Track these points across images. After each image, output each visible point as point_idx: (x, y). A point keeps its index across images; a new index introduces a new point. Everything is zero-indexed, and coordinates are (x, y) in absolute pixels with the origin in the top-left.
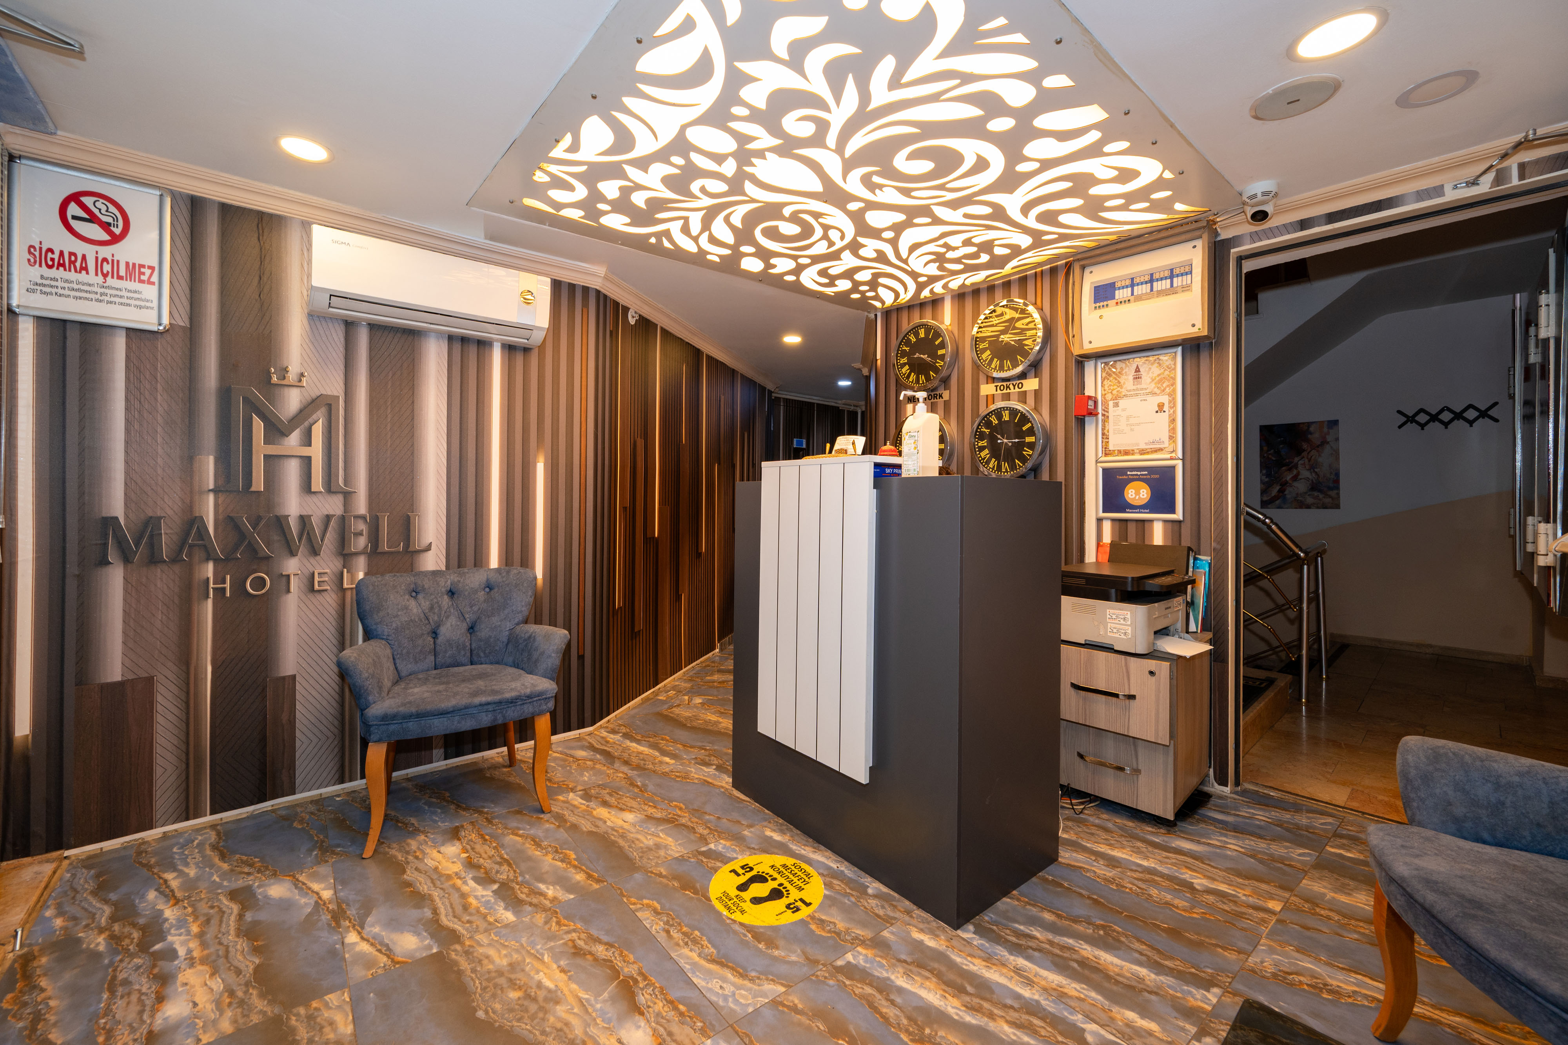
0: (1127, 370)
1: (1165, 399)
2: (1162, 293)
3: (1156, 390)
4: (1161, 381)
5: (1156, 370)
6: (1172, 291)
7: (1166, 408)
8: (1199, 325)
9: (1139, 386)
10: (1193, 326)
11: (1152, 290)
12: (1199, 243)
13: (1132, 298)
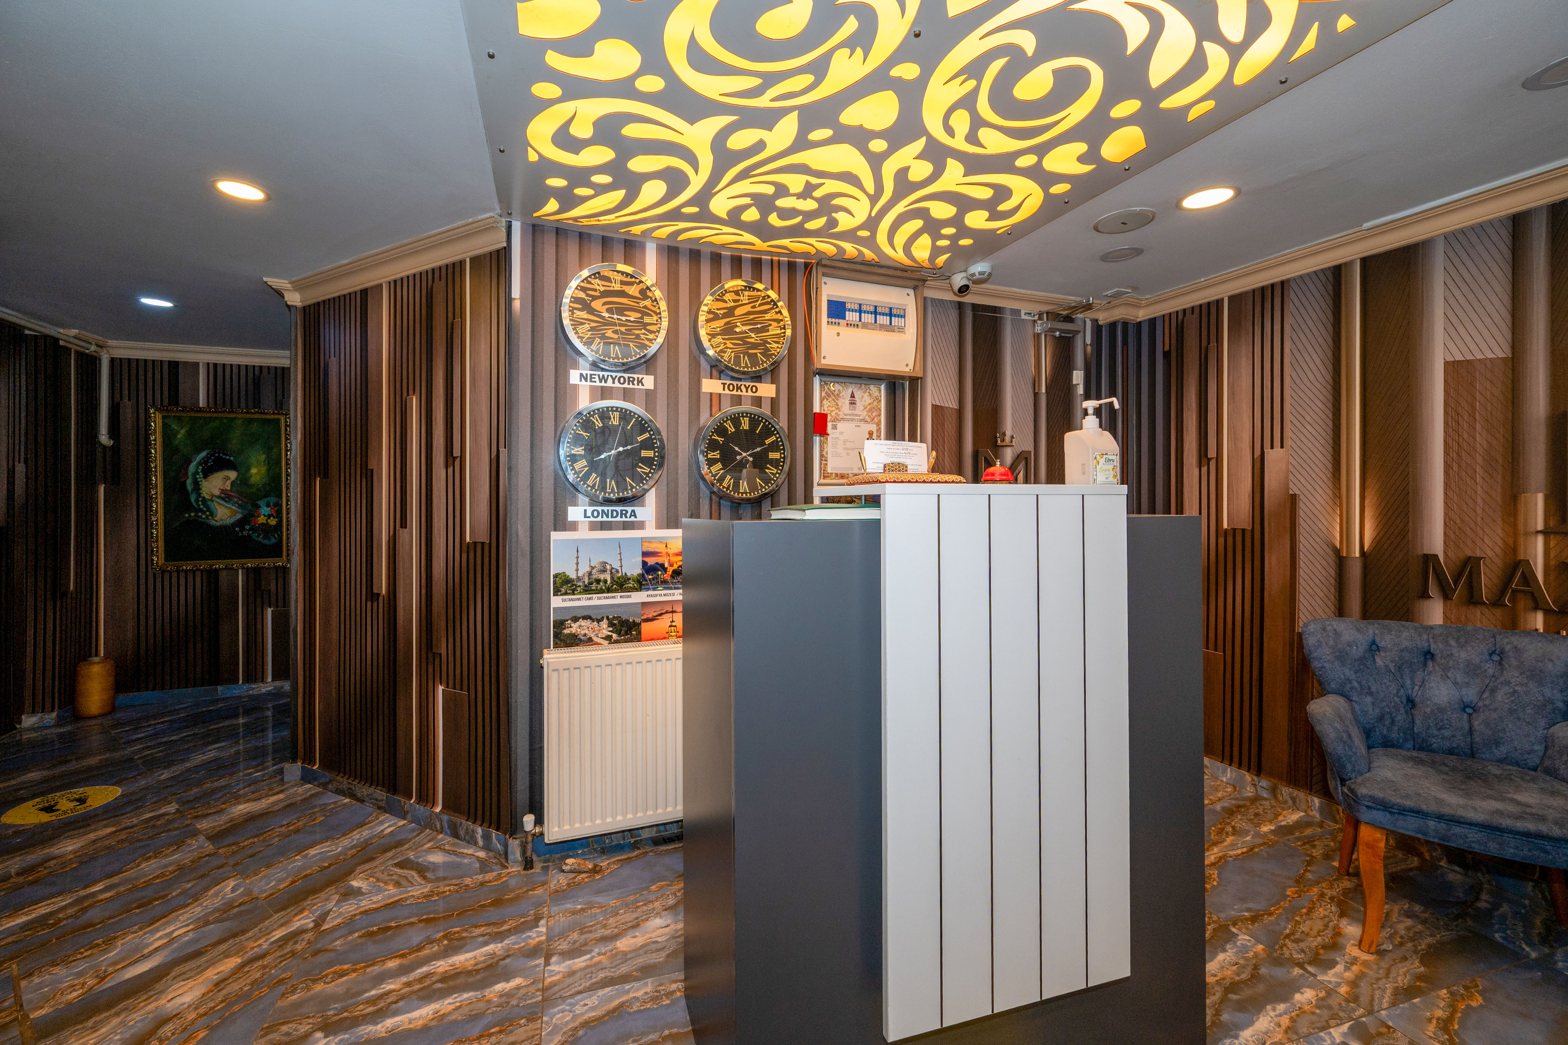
0: (844, 393)
1: (873, 428)
2: (882, 327)
3: (867, 418)
4: (870, 410)
5: (866, 399)
8: (911, 367)
9: (854, 412)
10: (907, 365)
11: (876, 322)
12: (911, 292)
13: (860, 324)
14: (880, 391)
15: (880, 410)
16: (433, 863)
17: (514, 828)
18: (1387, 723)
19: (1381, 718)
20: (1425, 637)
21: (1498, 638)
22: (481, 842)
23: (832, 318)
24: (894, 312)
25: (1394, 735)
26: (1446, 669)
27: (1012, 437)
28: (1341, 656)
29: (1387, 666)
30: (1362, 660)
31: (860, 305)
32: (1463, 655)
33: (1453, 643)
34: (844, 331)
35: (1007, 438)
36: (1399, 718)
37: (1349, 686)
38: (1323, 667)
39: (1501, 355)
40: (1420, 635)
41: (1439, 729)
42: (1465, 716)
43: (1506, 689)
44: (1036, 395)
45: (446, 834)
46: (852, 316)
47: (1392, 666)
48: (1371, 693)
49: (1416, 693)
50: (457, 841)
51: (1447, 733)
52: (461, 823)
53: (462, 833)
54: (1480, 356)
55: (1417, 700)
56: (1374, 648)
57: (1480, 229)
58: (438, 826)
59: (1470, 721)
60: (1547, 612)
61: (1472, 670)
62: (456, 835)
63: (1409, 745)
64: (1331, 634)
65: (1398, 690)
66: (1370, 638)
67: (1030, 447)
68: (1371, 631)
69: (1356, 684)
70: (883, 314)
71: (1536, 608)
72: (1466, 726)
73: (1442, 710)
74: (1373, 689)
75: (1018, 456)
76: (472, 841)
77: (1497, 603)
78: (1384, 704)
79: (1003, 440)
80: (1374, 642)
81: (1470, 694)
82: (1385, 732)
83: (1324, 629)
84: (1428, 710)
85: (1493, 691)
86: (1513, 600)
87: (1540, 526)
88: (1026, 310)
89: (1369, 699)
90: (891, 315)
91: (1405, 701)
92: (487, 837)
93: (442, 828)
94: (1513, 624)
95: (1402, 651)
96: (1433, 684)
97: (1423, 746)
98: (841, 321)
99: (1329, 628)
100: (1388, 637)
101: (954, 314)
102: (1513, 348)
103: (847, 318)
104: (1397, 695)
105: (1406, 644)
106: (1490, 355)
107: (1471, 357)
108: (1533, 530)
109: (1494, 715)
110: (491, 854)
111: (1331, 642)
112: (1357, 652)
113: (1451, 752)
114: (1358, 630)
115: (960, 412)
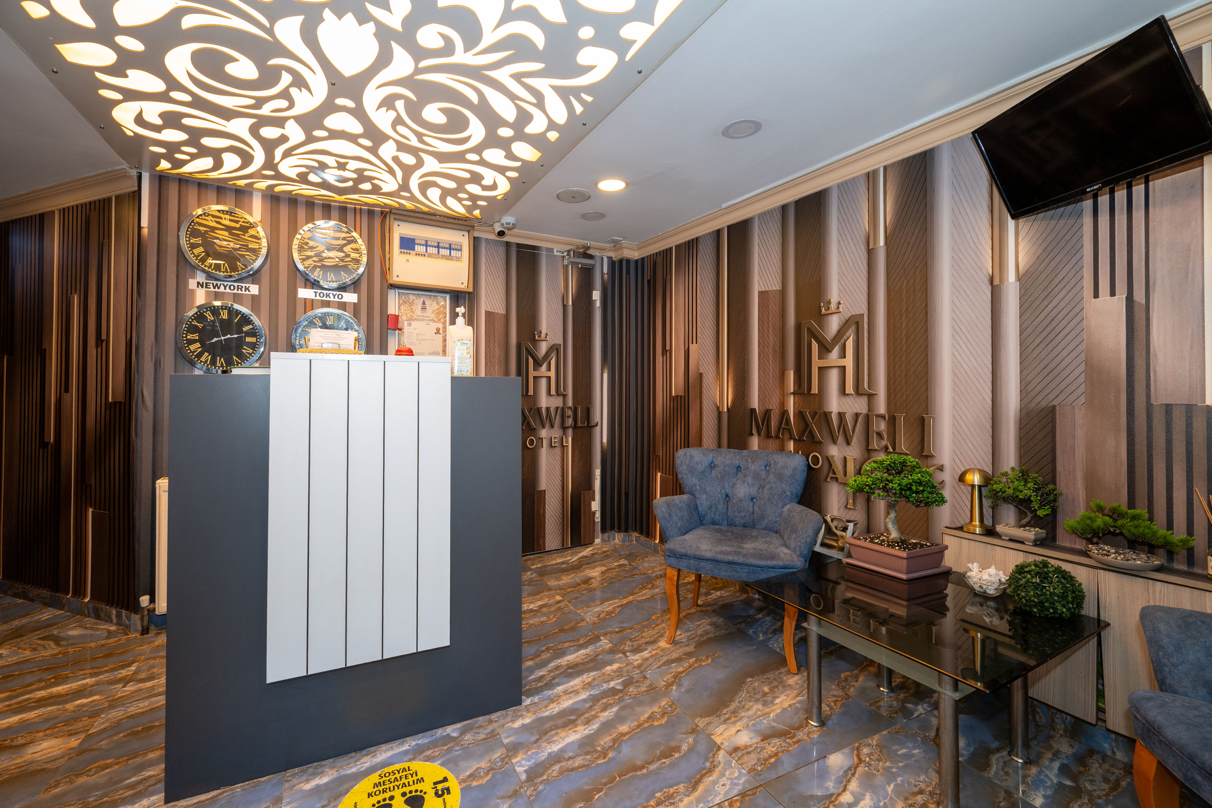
0: (417, 301)
1: (440, 326)
2: (444, 257)
3: (435, 319)
4: (438, 314)
5: (435, 306)
6: (449, 258)
7: (441, 332)
8: (466, 284)
9: (425, 314)
10: (462, 283)
11: (438, 253)
12: (466, 234)
13: (426, 254)
14: (445, 301)
15: (446, 314)
16: (72, 635)
17: (135, 607)
18: (713, 510)
19: (710, 507)
20: (738, 457)
21: (770, 456)
22: (115, 621)
23: (404, 249)
24: (453, 246)
25: (717, 517)
26: (745, 476)
27: (547, 334)
28: (692, 470)
29: (717, 476)
30: (703, 472)
31: (426, 241)
32: (753, 467)
33: (749, 460)
34: (412, 258)
35: (543, 335)
36: (720, 507)
37: (694, 488)
38: (682, 478)
39: (779, 289)
40: (736, 457)
41: (739, 513)
42: (752, 503)
43: (768, 486)
44: (565, 307)
45: (92, 617)
46: (419, 249)
47: (719, 475)
48: (706, 493)
49: (729, 491)
50: (98, 621)
51: (742, 514)
52: (102, 608)
53: (102, 615)
54: (771, 289)
55: (731, 495)
56: (712, 466)
57: (770, 212)
58: (86, 612)
59: (753, 507)
60: (795, 440)
61: (756, 476)
62: (98, 617)
63: (725, 523)
64: (688, 457)
65: (721, 490)
66: (711, 459)
67: (560, 341)
68: (711, 455)
69: (698, 487)
70: (444, 248)
71: (791, 438)
72: (751, 510)
73: (741, 501)
74: (707, 490)
75: (551, 347)
76: (109, 620)
77: (777, 437)
78: (712, 499)
79: (540, 336)
80: (712, 462)
81: (753, 491)
82: (712, 516)
83: (685, 454)
84: (734, 501)
85: (763, 488)
86: (783, 435)
87: (792, 391)
88: (558, 250)
89: (704, 496)
90: (450, 249)
91: (724, 497)
92: (119, 616)
93: (89, 613)
94: (782, 448)
95: (725, 466)
96: (738, 486)
97: (731, 524)
98: (411, 251)
99: (688, 454)
100: (719, 458)
101: (502, 250)
102: (783, 284)
103: (416, 250)
104: (720, 493)
105: (728, 462)
106: (775, 289)
107: (767, 289)
108: (789, 392)
109: (763, 502)
110: (121, 628)
111: (688, 462)
112: (700, 468)
113: (745, 526)
114: (704, 454)
115: (507, 316)
